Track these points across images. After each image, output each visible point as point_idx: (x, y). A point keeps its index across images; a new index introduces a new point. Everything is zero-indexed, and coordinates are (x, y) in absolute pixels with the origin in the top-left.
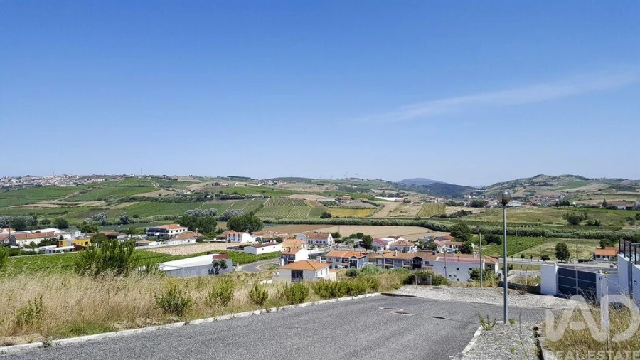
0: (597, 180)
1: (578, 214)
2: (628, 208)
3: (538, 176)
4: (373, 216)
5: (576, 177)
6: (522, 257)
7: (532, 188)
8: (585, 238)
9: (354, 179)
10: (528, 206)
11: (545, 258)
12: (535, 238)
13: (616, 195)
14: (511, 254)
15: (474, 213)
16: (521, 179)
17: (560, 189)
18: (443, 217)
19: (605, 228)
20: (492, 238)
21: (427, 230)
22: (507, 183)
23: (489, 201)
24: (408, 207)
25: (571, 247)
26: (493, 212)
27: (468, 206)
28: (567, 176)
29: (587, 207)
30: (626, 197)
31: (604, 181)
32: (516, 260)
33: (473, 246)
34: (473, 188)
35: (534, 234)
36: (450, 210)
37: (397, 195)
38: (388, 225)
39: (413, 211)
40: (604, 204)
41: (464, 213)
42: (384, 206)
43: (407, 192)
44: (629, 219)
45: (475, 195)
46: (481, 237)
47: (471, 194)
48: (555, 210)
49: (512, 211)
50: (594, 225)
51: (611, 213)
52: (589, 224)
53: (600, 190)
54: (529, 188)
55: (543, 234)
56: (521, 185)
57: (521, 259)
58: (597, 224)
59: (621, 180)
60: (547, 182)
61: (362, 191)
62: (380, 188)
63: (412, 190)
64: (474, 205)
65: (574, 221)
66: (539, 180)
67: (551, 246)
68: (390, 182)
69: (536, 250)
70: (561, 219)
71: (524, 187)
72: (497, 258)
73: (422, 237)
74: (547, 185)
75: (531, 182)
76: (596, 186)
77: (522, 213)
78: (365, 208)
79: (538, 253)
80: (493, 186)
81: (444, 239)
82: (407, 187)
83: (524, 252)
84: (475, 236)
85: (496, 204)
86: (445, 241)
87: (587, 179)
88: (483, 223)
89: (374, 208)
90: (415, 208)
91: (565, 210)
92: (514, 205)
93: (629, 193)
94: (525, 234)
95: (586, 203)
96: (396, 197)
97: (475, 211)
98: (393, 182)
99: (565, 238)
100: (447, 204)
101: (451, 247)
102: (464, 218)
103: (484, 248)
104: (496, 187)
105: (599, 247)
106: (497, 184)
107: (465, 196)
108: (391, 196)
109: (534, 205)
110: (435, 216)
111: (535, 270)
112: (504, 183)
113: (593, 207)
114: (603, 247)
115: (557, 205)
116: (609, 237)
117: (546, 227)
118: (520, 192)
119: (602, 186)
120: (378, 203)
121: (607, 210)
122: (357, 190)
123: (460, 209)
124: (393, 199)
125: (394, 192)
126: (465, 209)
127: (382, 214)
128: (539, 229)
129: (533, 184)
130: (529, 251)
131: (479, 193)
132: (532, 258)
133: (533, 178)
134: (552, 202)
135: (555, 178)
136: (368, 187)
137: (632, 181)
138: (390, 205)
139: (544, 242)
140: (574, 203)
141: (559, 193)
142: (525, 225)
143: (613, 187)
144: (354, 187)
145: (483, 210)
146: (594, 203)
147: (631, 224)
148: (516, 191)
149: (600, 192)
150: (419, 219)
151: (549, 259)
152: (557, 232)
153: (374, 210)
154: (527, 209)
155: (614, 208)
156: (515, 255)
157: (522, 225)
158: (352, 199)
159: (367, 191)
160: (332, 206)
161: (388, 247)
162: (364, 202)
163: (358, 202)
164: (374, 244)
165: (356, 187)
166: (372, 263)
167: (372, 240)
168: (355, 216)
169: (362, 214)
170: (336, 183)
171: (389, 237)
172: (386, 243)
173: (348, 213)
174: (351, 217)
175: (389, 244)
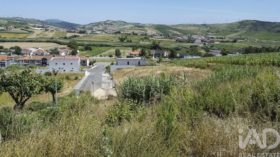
0: (130, 24)
1: (124, 37)
2: (142, 35)
3: (108, 21)
4: (28, 37)
5: (122, 21)
6: (101, 56)
7: (105, 26)
8: (127, 47)
9: (18, 17)
10: (104, 33)
11: (111, 56)
12: (106, 47)
13: (137, 29)
14: (96, 55)
15: (80, 36)
16: (101, 22)
17: (117, 27)
18: (66, 38)
19: (134, 43)
20: (88, 48)
21: (56, 44)
22: (95, 23)
23: (87, 31)
24: (47, 33)
25: (122, 51)
26: (89, 36)
27: (77, 33)
28: (119, 21)
29: (127, 34)
30: (140, 30)
31: (133, 24)
32: (98, 57)
33: (78, 51)
34: (80, 25)
35: (107, 46)
36: (69, 35)
37: (42, 27)
38: (35, 42)
39: (50, 35)
40: (133, 33)
41: (75, 36)
42: (34, 32)
43: (48, 26)
44: (142, 39)
45: (81, 28)
46: (83, 47)
47: (80, 28)
48: (114, 35)
49: (97, 36)
50: (130, 42)
51: (136, 37)
52: (128, 41)
53: (131, 27)
54: (104, 26)
55: (110, 46)
56: (101, 24)
57: (100, 57)
58: (131, 41)
59: (139, 24)
60: (112, 24)
61: (23, 24)
62: (33, 23)
63: (51, 25)
64: (81, 32)
65: (122, 40)
66: (108, 22)
67: (113, 51)
68: (39, 20)
69: (107, 53)
70: (117, 39)
71: (102, 25)
72: (88, 57)
73: (53, 48)
74: (111, 25)
75: (105, 23)
76: (130, 26)
77: (102, 36)
78: (23, 33)
79: (108, 54)
80: (89, 24)
81: (64, 48)
82: (48, 23)
83: (102, 54)
84: (80, 47)
85: (90, 32)
86: (65, 50)
87: (127, 23)
88: (84, 41)
89: (28, 33)
90: (51, 33)
91: (119, 35)
92: (98, 33)
93: (142, 29)
94: (102, 46)
95: (127, 32)
96: (42, 28)
97: (81, 35)
98: (41, 20)
99: (119, 47)
100: (67, 32)
101: (68, 52)
102: (76, 39)
103: (84, 52)
104: (91, 25)
105: (132, 50)
106: (91, 24)
107: (77, 29)
108: (38, 27)
109: (106, 33)
110: (61, 38)
111: (106, 62)
112: (94, 23)
113: (129, 34)
114: (133, 51)
115: (115, 33)
116: (135, 46)
117: (111, 43)
118: (101, 28)
119: (132, 26)
120: (30, 30)
121: (134, 36)
122: (19, 23)
123: (73, 34)
124: (40, 29)
125: (41, 26)
126: (76, 34)
127: (33, 36)
128: (108, 44)
129: (106, 24)
130: (104, 53)
131: (83, 28)
132: (105, 56)
133: (106, 22)
134: (113, 32)
135: (114, 22)
136: (26, 22)
137: (142, 24)
138: (38, 31)
139: (110, 49)
140: (122, 32)
141: (116, 29)
142: (103, 42)
143: (136, 26)
144: (17, 22)
145: (84, 35)
146: (130, 32)
147: (143, 41)
148: (99, 27)
149: (131, 28)
150: (53, 38)
151: (112, 57)
152: (115, 45)
153: (28, 34)
154: (103, 35)
155: (136, 34)
156: (98, 55)
157: (101, 42)
158: (15, 28)
159: (26, 24)
160: (2, 32)
161: (32, 53)
162: (22, 30)
163: (18, 30)
164: (22, 52)
165: (19, 22)
166: (16, 63)
167: (22, 50)
168: (17, 37)
169: (21, 36)
170: (7, 19)
171: (33, 48)
172: (31, 51)
173: (12, 36)
174: (14, 38)
175: (33, 51)
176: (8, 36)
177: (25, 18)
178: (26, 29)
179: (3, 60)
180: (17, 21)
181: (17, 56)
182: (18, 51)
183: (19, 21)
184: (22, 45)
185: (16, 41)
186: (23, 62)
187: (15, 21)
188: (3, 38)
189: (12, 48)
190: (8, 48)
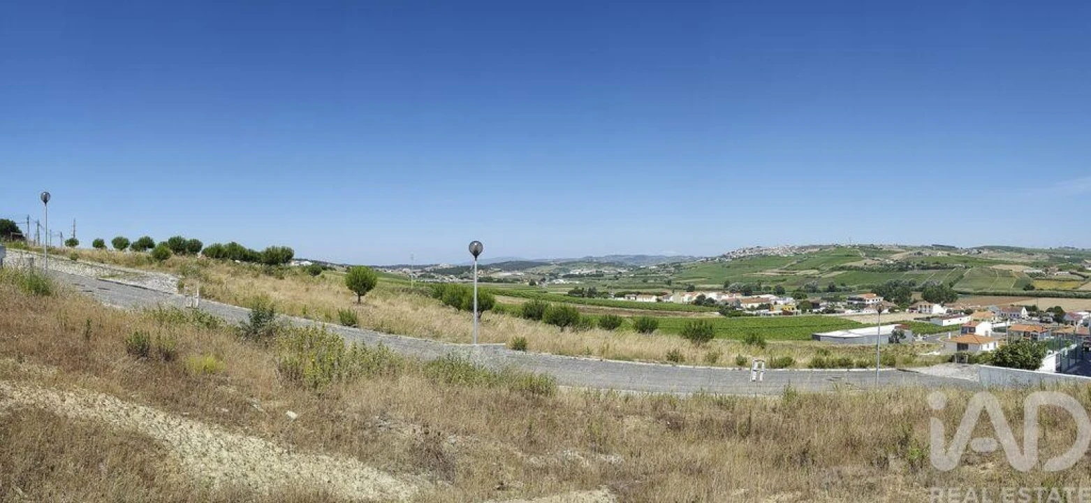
4: (1081, 289)
61: (1075, 261)
78: (1073, 280)
89: (1082, 281)
120: (1087, 274)
122: (1069, 260)
136: (1080, 257)
144: (1066, 257)
153: (1082, 283)
158: (1060, 270)
159: (1079, 261)
160: (1038, 277)
161: (1081, 321)
162: (1072, 273)
163: (1065, 274)
164: (1066, 318)
165: (1069, 257)
166: (1053, 337)
167: (1065, 314)
168: (1060, 288)
169: (1069, 286)
170: (1050, 253)
171: (1086, 311)
172: (1080, 317)
173: (1053, 285)
174: (1055, 289)
175: (1084, 317)
176: (1046, 286)
177: (1080, 249)
178: (1079, 273)
179: (1035, 331)
180: (1065, 254)
181: (1057, 324)
182: (1059, 316)
183: (1068, 255)
184: (1067, 305)
185: (1058, 296)
186: (1063, 336)
187: (1061, 256)
188: (1037, 290)
189: (1050, 310)
190: (1045, 310)
